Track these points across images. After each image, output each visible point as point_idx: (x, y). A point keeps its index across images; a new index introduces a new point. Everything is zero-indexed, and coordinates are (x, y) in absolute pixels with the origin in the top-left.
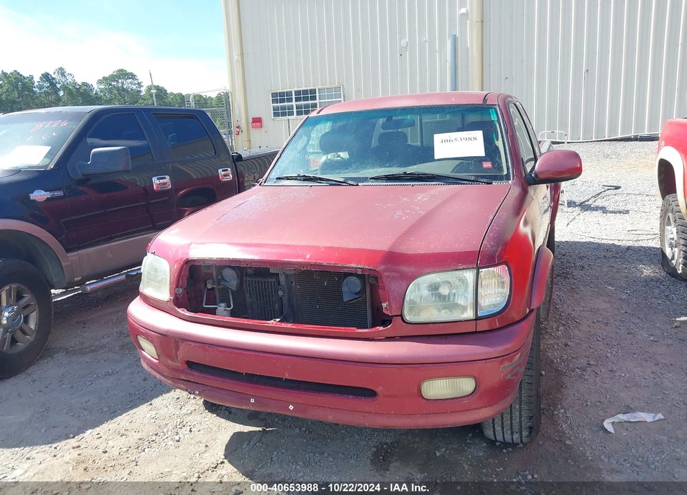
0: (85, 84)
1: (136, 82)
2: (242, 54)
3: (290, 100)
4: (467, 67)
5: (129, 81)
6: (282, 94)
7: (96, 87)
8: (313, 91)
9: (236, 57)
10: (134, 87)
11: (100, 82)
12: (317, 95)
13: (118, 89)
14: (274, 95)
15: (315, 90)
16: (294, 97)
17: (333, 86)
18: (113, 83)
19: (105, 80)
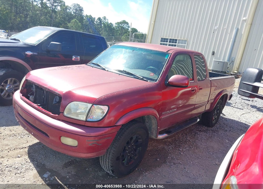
0: (111, 23)
1: (128, 26)
2: (155, 22)
3: (167, 42)
4: (240, 42)
5: (126, 25)
6: (165, 39)
7: (114, 25)
8: (176, 40)
9: (153, 22)
10: (127, 27)
11: (116, 24)
12: (177, 42)
13: (121, 27)
14: (162, 39)
15: (177, 40)
16: (169, 41)
17: (184, 39)
18: (120, 25)
19: (118, 23)
